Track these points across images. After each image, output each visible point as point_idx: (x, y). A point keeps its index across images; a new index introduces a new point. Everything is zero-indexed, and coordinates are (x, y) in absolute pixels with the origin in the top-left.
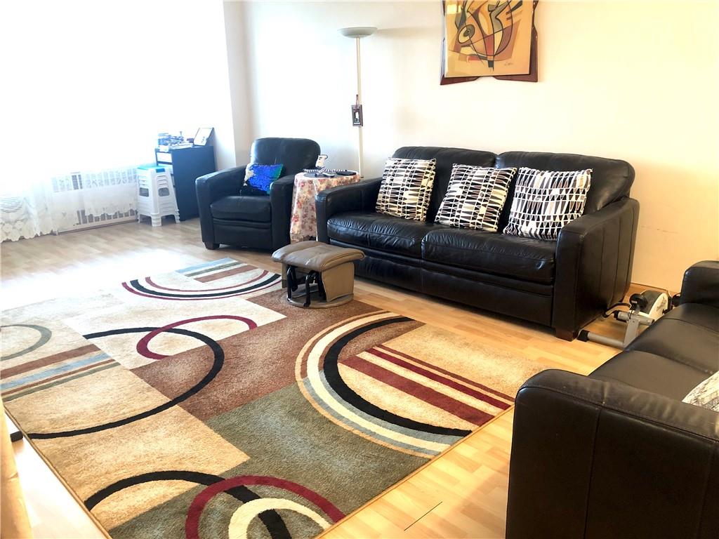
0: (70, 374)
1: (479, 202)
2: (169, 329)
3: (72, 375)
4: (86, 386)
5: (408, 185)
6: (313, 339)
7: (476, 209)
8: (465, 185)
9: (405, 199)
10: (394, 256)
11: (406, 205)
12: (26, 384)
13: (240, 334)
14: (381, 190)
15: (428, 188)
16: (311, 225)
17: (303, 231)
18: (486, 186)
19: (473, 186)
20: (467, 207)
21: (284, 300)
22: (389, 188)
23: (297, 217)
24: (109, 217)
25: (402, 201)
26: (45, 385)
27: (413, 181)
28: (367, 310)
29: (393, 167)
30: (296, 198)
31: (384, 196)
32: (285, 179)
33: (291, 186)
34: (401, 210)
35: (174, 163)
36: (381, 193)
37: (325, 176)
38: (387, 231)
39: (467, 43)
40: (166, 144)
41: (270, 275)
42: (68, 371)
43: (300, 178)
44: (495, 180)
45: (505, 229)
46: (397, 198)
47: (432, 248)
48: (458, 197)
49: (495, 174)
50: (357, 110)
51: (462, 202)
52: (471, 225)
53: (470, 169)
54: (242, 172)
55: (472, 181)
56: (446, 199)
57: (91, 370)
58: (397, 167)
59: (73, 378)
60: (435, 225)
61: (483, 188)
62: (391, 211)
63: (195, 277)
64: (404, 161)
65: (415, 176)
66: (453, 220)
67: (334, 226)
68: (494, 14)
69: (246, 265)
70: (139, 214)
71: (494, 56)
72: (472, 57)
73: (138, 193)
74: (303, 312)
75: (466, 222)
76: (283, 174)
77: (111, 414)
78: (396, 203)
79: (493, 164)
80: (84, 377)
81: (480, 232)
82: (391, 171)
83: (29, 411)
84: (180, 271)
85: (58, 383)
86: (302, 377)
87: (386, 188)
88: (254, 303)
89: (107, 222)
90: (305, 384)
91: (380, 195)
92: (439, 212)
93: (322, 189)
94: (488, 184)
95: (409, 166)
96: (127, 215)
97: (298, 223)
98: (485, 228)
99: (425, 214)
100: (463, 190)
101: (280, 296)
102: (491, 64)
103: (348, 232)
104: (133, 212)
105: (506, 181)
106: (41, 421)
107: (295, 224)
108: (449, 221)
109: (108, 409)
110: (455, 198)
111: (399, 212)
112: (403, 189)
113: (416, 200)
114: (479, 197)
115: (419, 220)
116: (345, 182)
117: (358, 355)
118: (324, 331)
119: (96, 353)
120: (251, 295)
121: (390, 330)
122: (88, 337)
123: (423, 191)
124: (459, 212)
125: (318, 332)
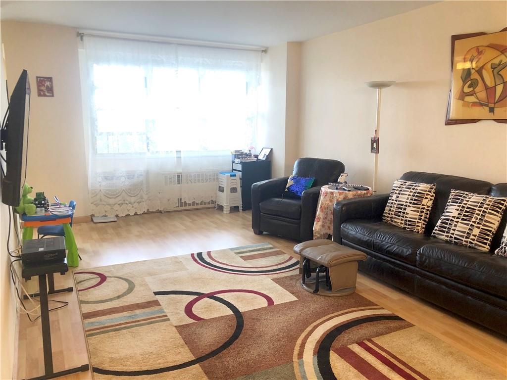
0: (135, 322)
1: (473, 224)
2: (211, 296)
3: (136, 323)
4: (141, 334)
5: (410, 203)
6: (315, 324)
7: (470, 229)
8: (460, 208)
9: (407, 214)
10: (393, 260)
11: (408, 219)
12: (106, 325)
13: (260, 309)
14: (388, 204)
15: (428, 207)
16: (329, 225)
17: (323, 229)
18: (480, 211)
19: (468, 210)
20: (461, 226)
21: (299, 285)
22: (395, 204)
23: (319, 219)
24: (197, 204)
25: (405, 215)
26: (116, 328)
27: (415, 200)
28: (366, 304)
29: (400, 187)
30: (320, 204)
31: (390, 209)
32: (314, 189)
33: (317, 195)
34: (403, 222)
35: (243, 171)
36: (388, 206)
37: (344, 189)
38: (389, 239)
39: (471, 93)
40: (239, 158)
41: (294, 261)
42: (135, 320)
43: (324, 189)
44: (489, 207)
45: (497, 250)
46: (400, 212)
47: (426, 259)
48: (454, 217)
49: (490, 201)
50: (375, 141)
51: (457, 222)
52: (464, 243)
53: (467, 195)
54: (285, 181)
55: (467, 206)
56: (443, 217)
57: (150, 321)
58: (403, 188)
59: (136, 326)
60: (432, 238)
61: (477, 212)
62: (395, 222)
63: (241, 255)
64: (409, 183)
65: (417, 196)
66: (447, 236)
67: (346, 230)
68: (496, 71)
69: (278, 250)
70: (216, 204)
71: (495, 103)
72: (474, 104)
73: (218, 189)
74: (312, 297)
75: (459, 239)
76: (315, 185)
77: (151, 362)
78: (399, 216)
79: (488, 193)
80: (143, 326)
81: (473, 250)
82: (397, 190)
83: (100, 347)
84: (232, 249)
85: (125, 328)
86: (298, 359)
87: (392, 203)
88: (277, 283)
89: (195, 207)
90: (300, 365)
91: (386, 208)
92: (436, 228)
93: (340, 200)
94: (483, 209)
95: (412, 187)
96: (209, 203)
97: (320, 223)
98: (477, 247)
99: (423, 228)
100: (459, 212)
101: (298, 280)
102: (492, 110)
103: (356, 236)
104: (213, 202)
105: (500, 208)
106: (105, 358)
107: (316, 224)
108: (444, 237)
109: (150, 357)
110: (451, 218)
111: (401, 223)
112: (406, 206)
113: (417, 215)
114: (473, 220)
115: (418, 232)
116: (360, 196)
117: (349, 346)
118: (325, 318)
119: (157, 308)
120: (275, 276)
121: (381, 326)
122: (156, 293)
123: (424, 208)
124: (454, 230)
125: (320, 318)
